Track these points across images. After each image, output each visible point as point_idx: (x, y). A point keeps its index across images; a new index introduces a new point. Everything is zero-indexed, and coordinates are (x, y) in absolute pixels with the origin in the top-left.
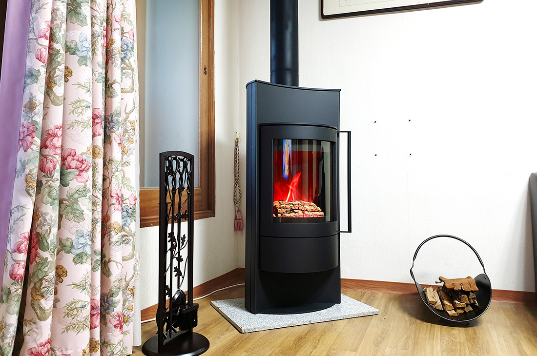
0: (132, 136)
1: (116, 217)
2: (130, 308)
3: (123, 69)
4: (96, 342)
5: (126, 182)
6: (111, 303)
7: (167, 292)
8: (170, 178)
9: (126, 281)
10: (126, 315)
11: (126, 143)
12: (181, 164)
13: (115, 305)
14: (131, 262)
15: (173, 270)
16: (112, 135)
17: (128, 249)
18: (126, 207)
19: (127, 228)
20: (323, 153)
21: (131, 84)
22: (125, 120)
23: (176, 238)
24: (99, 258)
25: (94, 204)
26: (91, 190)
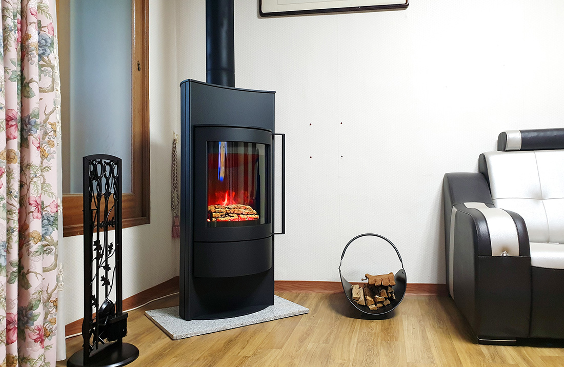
0: (52, 139)
1: (35, 226)
2: (53, 321)
3: (41, 66)
4: (13, 358)
5: (47, 188)
6: (30, 316)
7: (93, 302)
8: (95, 183)
9: (48, 293)
10: (49, 329)
11: (46, 146)
12: (108, 168)
13: (35, 318)
14: (54, 273)
15: (100, 279)
16: (29, 138)
17: (50, 259)
18: (48, 215)
19: (48, 237)
20: (258, 155)
21: (51, 83)
22: (45, 122)
23: (102, 246)
24: (15, 269)
25: (9, 212)
26: (6, 197)
